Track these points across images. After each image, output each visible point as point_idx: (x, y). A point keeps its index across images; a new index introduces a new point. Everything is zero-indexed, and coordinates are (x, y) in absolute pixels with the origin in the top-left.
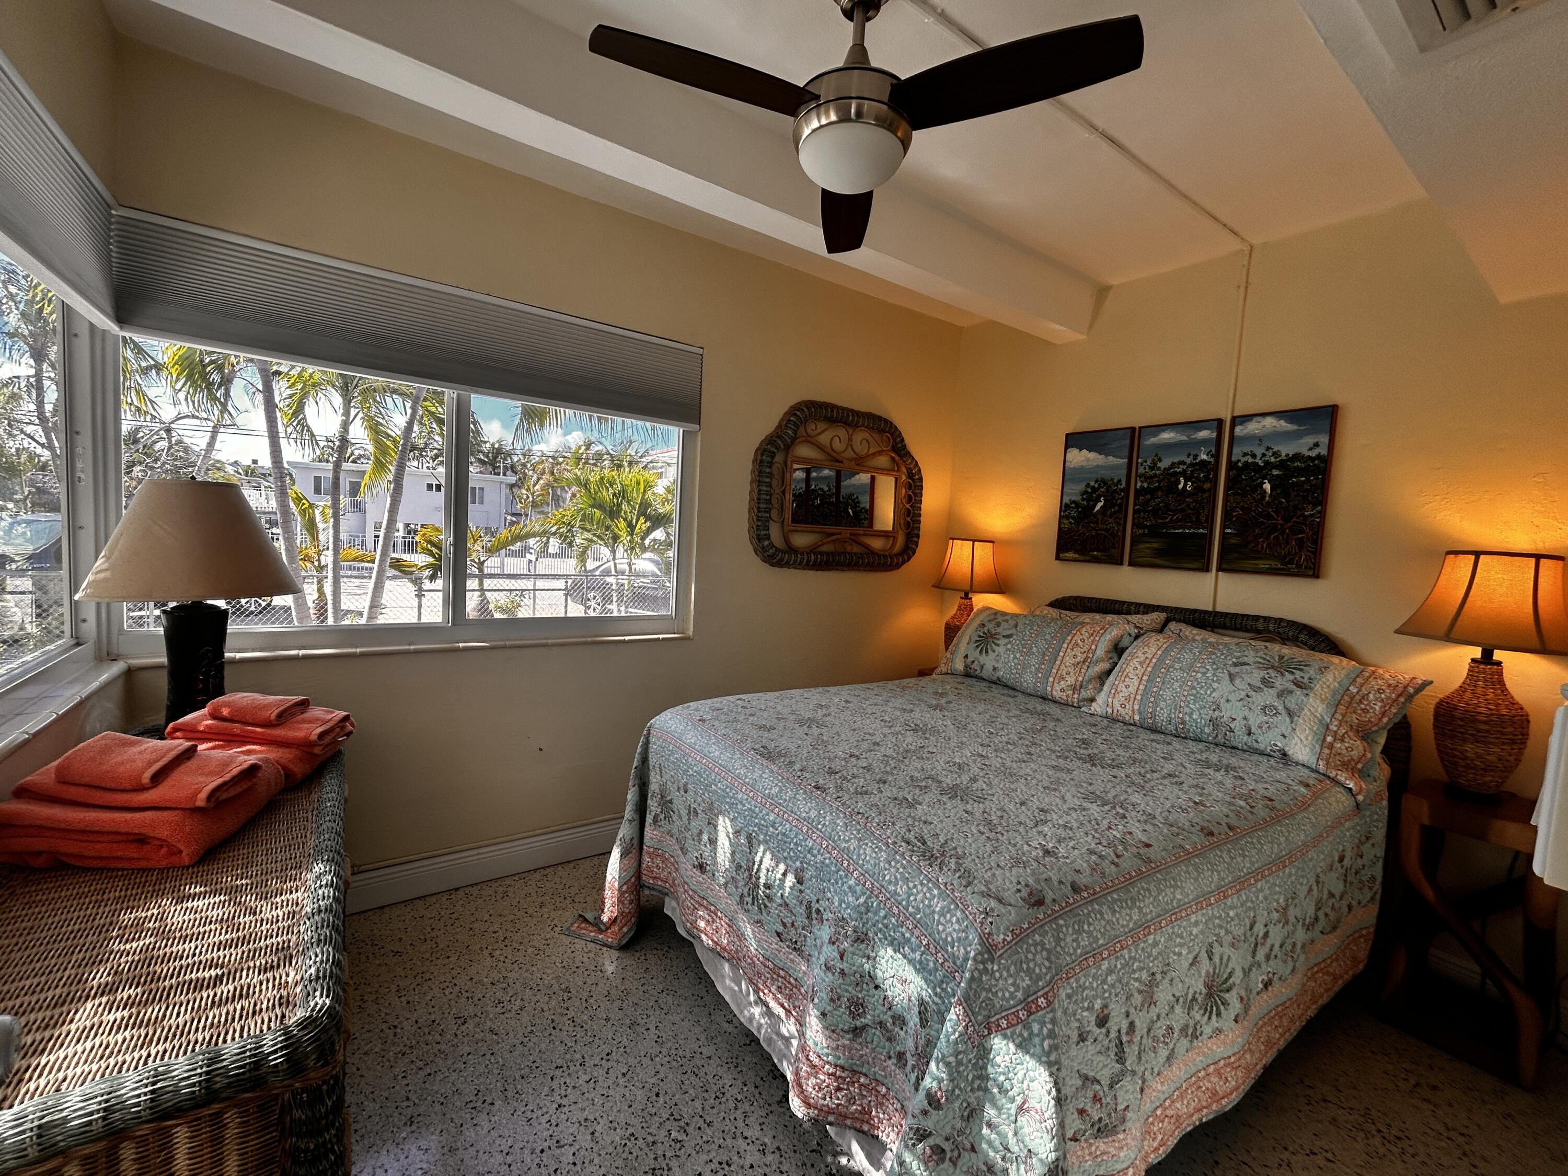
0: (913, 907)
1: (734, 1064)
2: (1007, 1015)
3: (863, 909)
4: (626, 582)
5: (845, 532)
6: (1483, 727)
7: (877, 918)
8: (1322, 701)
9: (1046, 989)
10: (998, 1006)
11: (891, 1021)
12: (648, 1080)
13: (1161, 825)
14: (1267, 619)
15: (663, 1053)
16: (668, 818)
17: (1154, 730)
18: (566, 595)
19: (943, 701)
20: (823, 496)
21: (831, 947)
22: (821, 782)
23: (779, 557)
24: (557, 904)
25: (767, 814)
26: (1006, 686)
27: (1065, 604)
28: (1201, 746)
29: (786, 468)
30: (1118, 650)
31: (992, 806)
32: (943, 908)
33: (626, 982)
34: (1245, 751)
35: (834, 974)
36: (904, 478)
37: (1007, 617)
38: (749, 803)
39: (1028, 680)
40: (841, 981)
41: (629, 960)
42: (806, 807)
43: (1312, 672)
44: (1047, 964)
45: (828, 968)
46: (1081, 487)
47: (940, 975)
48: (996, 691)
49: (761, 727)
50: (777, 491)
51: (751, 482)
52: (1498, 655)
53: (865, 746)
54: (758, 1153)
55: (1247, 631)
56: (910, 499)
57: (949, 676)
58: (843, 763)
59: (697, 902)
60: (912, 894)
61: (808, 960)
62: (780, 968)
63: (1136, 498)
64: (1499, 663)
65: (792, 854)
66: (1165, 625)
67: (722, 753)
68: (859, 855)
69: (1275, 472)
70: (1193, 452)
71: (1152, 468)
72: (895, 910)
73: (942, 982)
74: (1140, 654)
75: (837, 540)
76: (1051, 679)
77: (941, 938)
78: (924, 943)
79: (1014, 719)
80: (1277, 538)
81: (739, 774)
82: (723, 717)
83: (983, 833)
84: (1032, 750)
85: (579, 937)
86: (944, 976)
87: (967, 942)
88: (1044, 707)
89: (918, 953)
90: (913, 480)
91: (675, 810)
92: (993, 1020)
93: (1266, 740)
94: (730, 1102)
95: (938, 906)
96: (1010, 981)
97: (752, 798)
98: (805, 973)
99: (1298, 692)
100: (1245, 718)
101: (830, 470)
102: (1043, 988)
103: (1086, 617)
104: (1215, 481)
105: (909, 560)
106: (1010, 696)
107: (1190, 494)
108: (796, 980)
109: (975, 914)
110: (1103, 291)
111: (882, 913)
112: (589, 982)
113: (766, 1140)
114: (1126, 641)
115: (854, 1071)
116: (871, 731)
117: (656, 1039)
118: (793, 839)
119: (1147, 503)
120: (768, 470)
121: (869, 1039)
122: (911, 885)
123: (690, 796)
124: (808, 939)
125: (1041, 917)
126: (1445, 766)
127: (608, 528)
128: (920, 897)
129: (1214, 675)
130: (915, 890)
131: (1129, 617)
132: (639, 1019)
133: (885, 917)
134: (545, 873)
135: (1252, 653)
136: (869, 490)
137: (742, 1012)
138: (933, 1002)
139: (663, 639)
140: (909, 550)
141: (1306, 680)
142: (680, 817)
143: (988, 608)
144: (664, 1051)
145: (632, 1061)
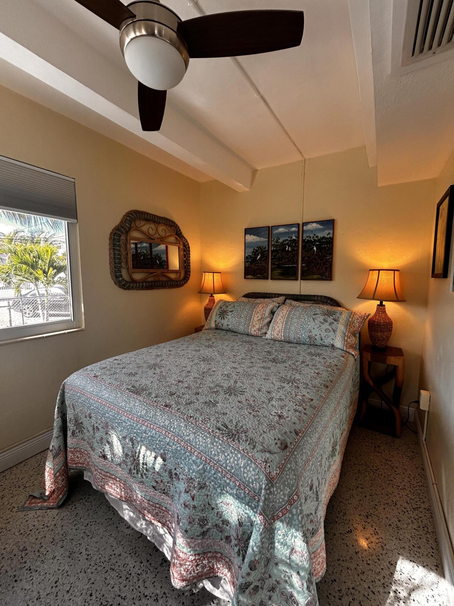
0: (229, 467)
1: (134, 553)
2: (282, 510)
3: (202, 472)
4: (46, 299)
5: (159, 271)
6: (383, 327)
7: (210, 475)
8: (343, 325)
9: (296, 490)
10: (277, 507)
11: (221, 523)
12: (84, 587)
13: (312, 388)
14: (317, 296)
15: (93, 565)
16: (81, 432)
17: (289, 342)
18: (10, 309)
19: (211, 343)
20: (144, 255)
21: (186, 495)
22: (168, 402)
23: (128, 285)
24: (14, 492)
25: (141, 427)
26: (232, 331)
27: (250, 296)
28: (306, 346)
29: (127, 242)
30: (273, 313)
31: (248, 395)
32: (244, 464)
33: (64, 527)
34: (320, 346)
35: (189, 509)
36: (182, 247)
37: (230, 303)
38: (130, 421)
39: (241, 328)
40: (194, 511)
41: (65, 513)
42: (162, 419)
43: (338, 315)
44: (294, 477)
45: (186, 506)
46: (252, 250)
47: (247, 499)
48: (230, 334)
49: (129, 375)
50: (124, 254)
51: (110, 250)
52: (384, 303)
53: (184, 374)
54: (154, 602)
55: (312, 301)
56: (185, 256)
57: (210, 330)
58: (176, 387)
59: (104, 475)
60: (228, 459)
61: (172, 498)
62: (156, 504)
63: (272, 254)
64: (384, 306)
65: (158, 446)
66: (285, 301)
67: (110, 395)
68: (196, 443)
69: (317, 243)
70: (290, 236)
71: (277, 242)
72: (220, 469)
73: (249, 502)
74: (281, 314)
75: (155, 275)
76: (250, 327)
77: (246, 481)
78: (238, 484)
79: (240, 347)
80: (319, 267)
81: (122, 406)
82: (108, 372)
83: (250, 413)
84: (252, 360)
85: (31, 509)
86: (250, 499)
87: (260, 480)
88: (249, 338)
89: (235, 490)
90: (186, 248)
91: (85, 427)
92: (275, 514)
93: (327, 342)
94: (135, 577)
95: (242, 463)
96: (282, 493)
97: (131, 418)
98: (170, 504)
99: (335, 323)
100: (320, 334)
101: (146, 243)
102: (295, 490)
103: (258, 301)
104: (298, 247)
105: (187, 282)
106: (235, 336)
107: (290, 252)
108: (166, 508)
109: (261, 463)
110: (255, 172)
111: (213, 472)
112: (39, 537)
113: (157, 591)
114: (275, 309)
115: (204, 553)
116: (185, 365)
117: (87, 557)
118: (157, 439)
119: (276, 255)
120: (118, 243)
121: (211, 535)
122: (226, 454)
123: (93, 420)
124: (171, 487)
125: (288, 454)
126: (372, 341)
127: (31, 274)
128: (232, 460)
129: (308, 319)
130: (229, 457)
131: (273, 299)
132: (75, 548)
133: (214, 474)
134: (4, 474)
135: (319, 310)
136: (165, 252)
137: (135, 525)
138: (245, 513)
139: (68, 333)
140: (187, 277)
141: (337, 318)
142: (88, 431)
143: (222, 300)
144: (92, 563)
145: (72, 579)
